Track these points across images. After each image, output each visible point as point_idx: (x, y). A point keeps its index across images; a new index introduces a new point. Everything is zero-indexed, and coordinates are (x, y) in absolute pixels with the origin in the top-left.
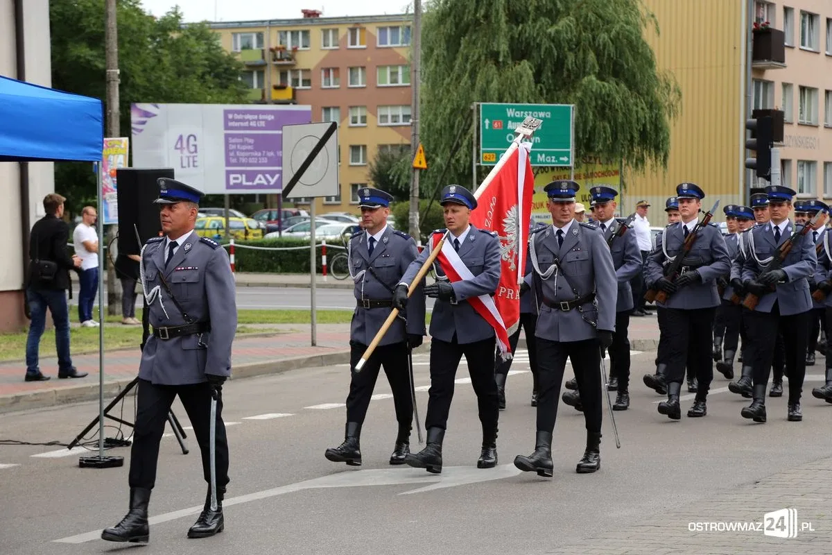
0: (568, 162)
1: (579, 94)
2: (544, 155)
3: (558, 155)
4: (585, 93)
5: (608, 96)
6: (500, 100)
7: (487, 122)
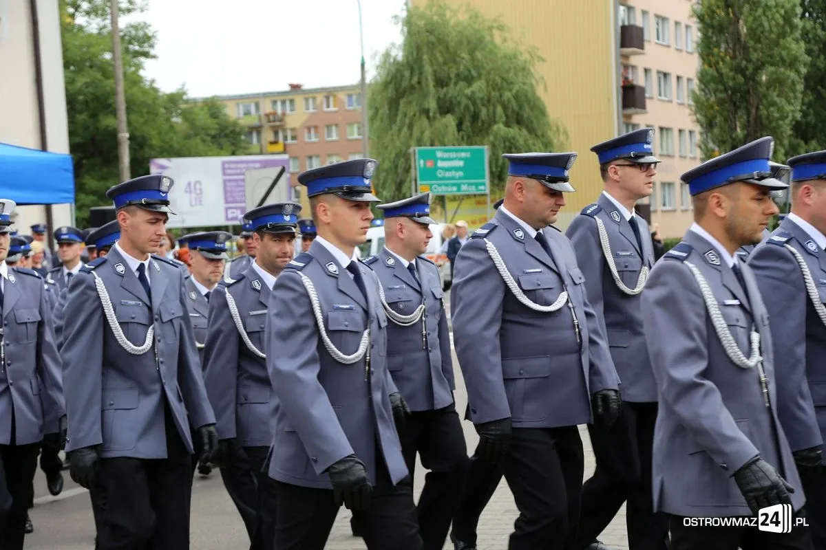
0: (485, 190)
1: (491, 138)
2: (466, 186)
3: (477, 185)
4: (496, 137)
5: (514, 138)
6: (432, 145)
7: (422, 162)
